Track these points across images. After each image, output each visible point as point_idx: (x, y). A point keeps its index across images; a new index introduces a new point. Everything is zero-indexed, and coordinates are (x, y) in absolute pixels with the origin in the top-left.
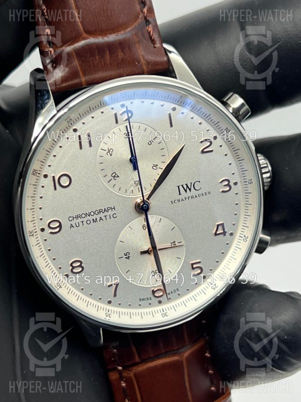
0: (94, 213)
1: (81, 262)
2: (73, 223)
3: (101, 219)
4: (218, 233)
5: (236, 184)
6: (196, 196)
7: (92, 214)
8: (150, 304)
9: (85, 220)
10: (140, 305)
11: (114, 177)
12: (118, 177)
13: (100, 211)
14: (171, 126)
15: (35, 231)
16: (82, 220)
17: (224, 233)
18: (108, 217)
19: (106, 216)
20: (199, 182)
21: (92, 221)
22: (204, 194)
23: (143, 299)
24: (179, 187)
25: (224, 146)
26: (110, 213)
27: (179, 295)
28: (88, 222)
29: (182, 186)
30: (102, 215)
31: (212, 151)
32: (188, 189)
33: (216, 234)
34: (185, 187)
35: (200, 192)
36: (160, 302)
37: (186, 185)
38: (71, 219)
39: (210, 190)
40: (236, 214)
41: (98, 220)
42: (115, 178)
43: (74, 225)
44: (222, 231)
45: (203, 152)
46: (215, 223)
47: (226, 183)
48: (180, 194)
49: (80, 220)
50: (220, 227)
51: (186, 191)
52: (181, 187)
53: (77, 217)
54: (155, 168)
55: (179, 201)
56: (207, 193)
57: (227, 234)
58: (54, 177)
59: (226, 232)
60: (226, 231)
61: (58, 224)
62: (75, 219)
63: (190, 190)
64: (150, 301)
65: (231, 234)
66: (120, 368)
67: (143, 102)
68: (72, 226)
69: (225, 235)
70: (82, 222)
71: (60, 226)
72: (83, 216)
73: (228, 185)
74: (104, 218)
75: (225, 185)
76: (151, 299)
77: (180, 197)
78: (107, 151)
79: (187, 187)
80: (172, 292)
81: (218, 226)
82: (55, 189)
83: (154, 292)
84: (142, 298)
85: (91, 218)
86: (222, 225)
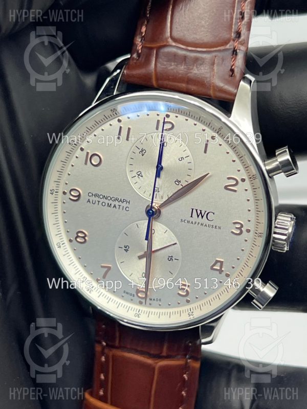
0: (111, 199)
1: (86, 235)
2: (91, 199)
3: (115, 206)
4: (214, 267)
5: (248, 231)
6: (206, 225)
7: (109, 198)
8: (132, 300)
9: (102, 201)
10: (123, 296)
11: (139, 175)
12: (142, 176)
13: (116, 199)
14: (205, 152)
15: (56, 191)
16: (99, 200)
17: (221, 271)
18: (121, 207)
19: (120, 206)
20: (214, 213)
21: (107, 204)
22: (214, 227)
23: (127, 293)
24: (193, 209)
25: (250, 191)
26: (124, 205)
27: (160, 305)
28: (104, 204)
29: (196, 210)
30: (117, 203)
31: (235, 191)
32: (200, 215)
33: (212, 268)
34: (199, 212)
35: (211, 223)
36: (141, 303)
37: (201, 211)
38: (90, 194)
39: (221, 225)
40: (238, 259)
41: (112, 206)
42: (139, 177)
43: (91, 201)
44: (219, 268)
45: (226, 188)
46: (215, 258)
47: (238, 226)
48: (192, 217)
49: (97, 199)
50: (219, 264)
51: (198, 216)
52: (194, 211)
53: (96, 195)
54: (178, 184)
55: (188, 222)
56: (218, 227)
57: (224, 274)
58: (88, 153)
59: (223, 271)
60: (223, 269)
61: (78, 194)
62: (93, 196)
63: (202, 217)
64: (132, 297)
65: (228, 275)
66: (104, 344)
67: (187, 120)
68: (89, 201)
69: (220, 273)
70: (99, 202)
71: (79, 196)
72: (101, 197)
73: (240, 229)
74: (117, 207)
75: (237, 228)
76: (134, 296)
77: (191, 219)
78: (140, 150)
79: (201, 213)
80: (154, 300)
81: (217, 262)
82: (86, 163)
83: (138, 291)
84: (127, 291)
85: (107, 201)
86: (222, 263)
